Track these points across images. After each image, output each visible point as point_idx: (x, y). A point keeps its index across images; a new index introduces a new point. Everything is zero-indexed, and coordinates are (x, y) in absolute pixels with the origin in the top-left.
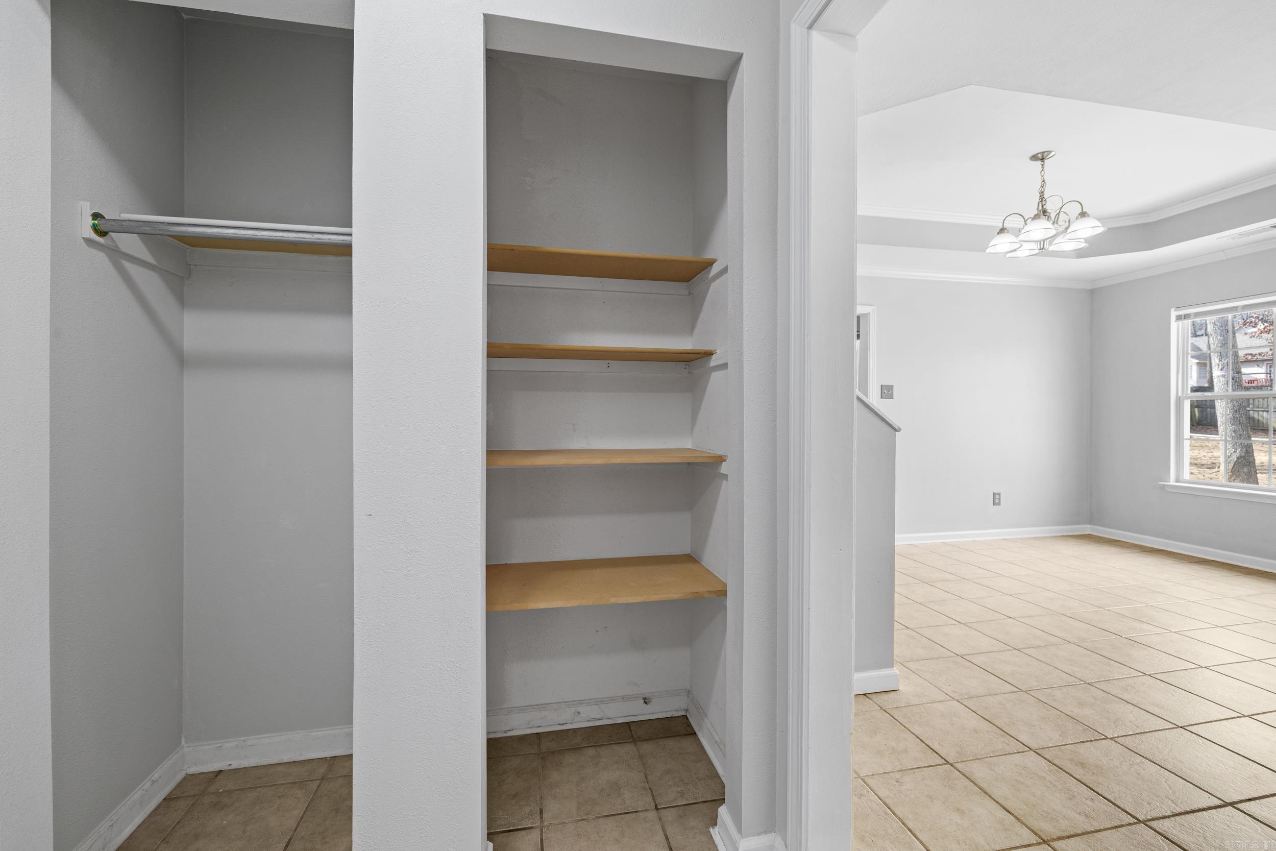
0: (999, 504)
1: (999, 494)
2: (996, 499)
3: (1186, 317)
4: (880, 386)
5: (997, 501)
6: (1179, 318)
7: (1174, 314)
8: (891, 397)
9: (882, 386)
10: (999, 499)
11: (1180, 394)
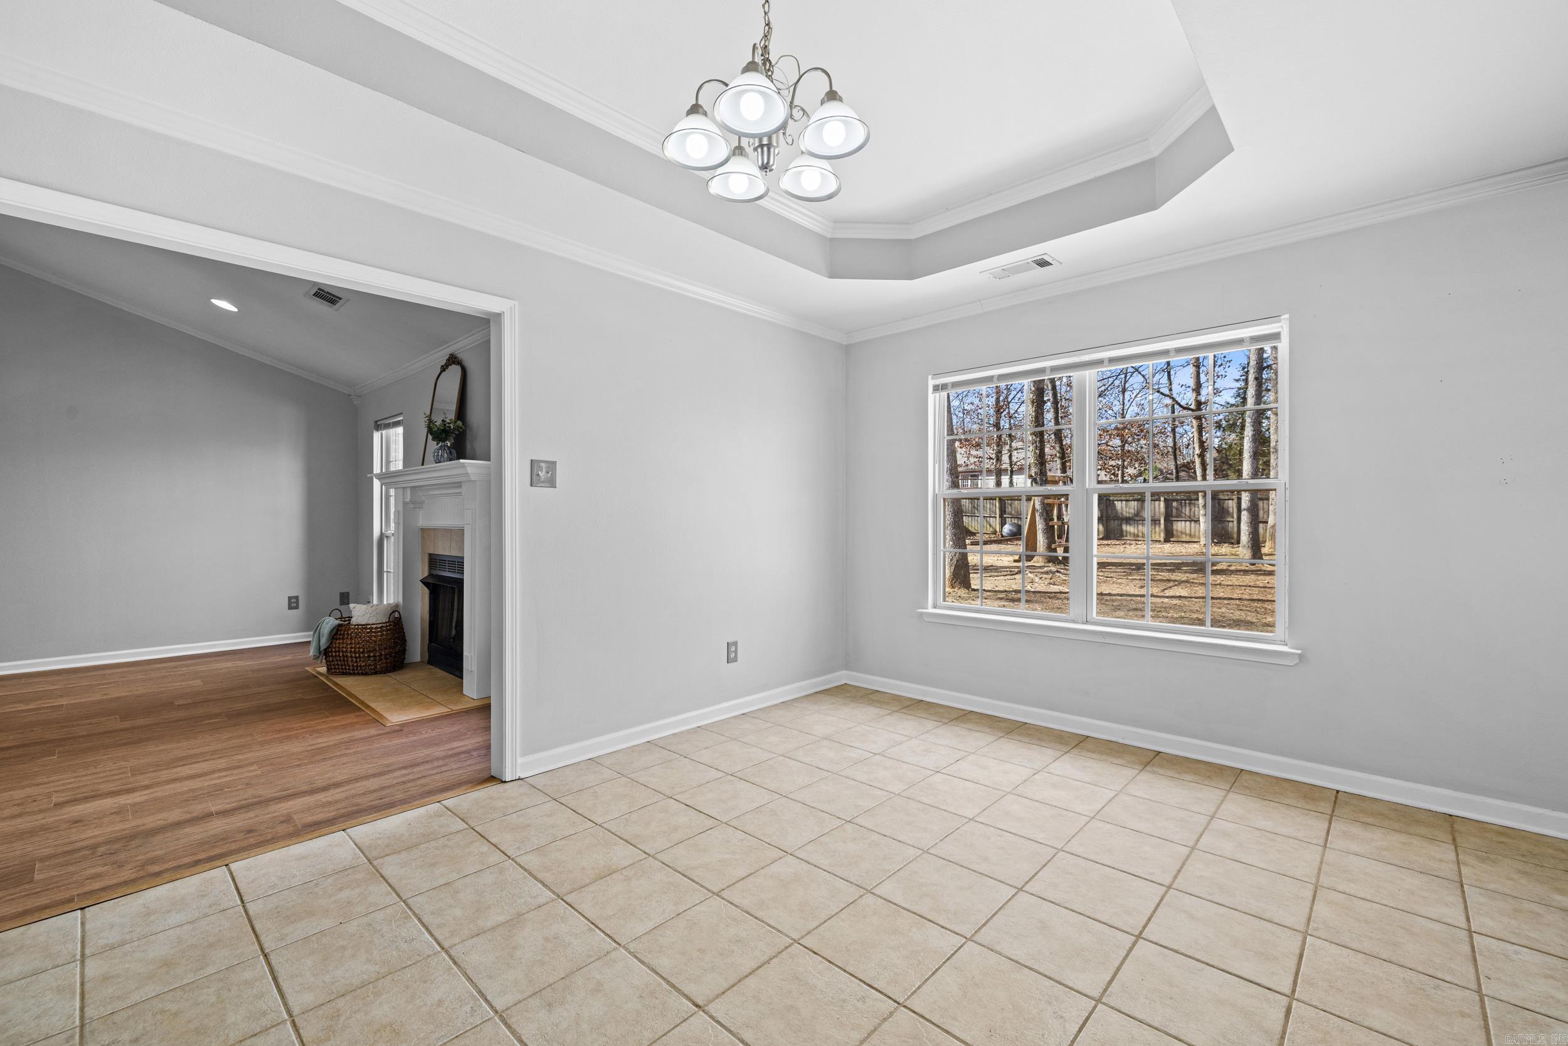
0: (735, 660)
1: (735, 644)
2: (732, 653)
3: (944, 387)
4: (530, 461)
5: (733, 655)
6: (936, 388)
7: (931, 383)
8: (552, 483)
9: (532, 460)
10: (736, 652)
11: (937, 492)
